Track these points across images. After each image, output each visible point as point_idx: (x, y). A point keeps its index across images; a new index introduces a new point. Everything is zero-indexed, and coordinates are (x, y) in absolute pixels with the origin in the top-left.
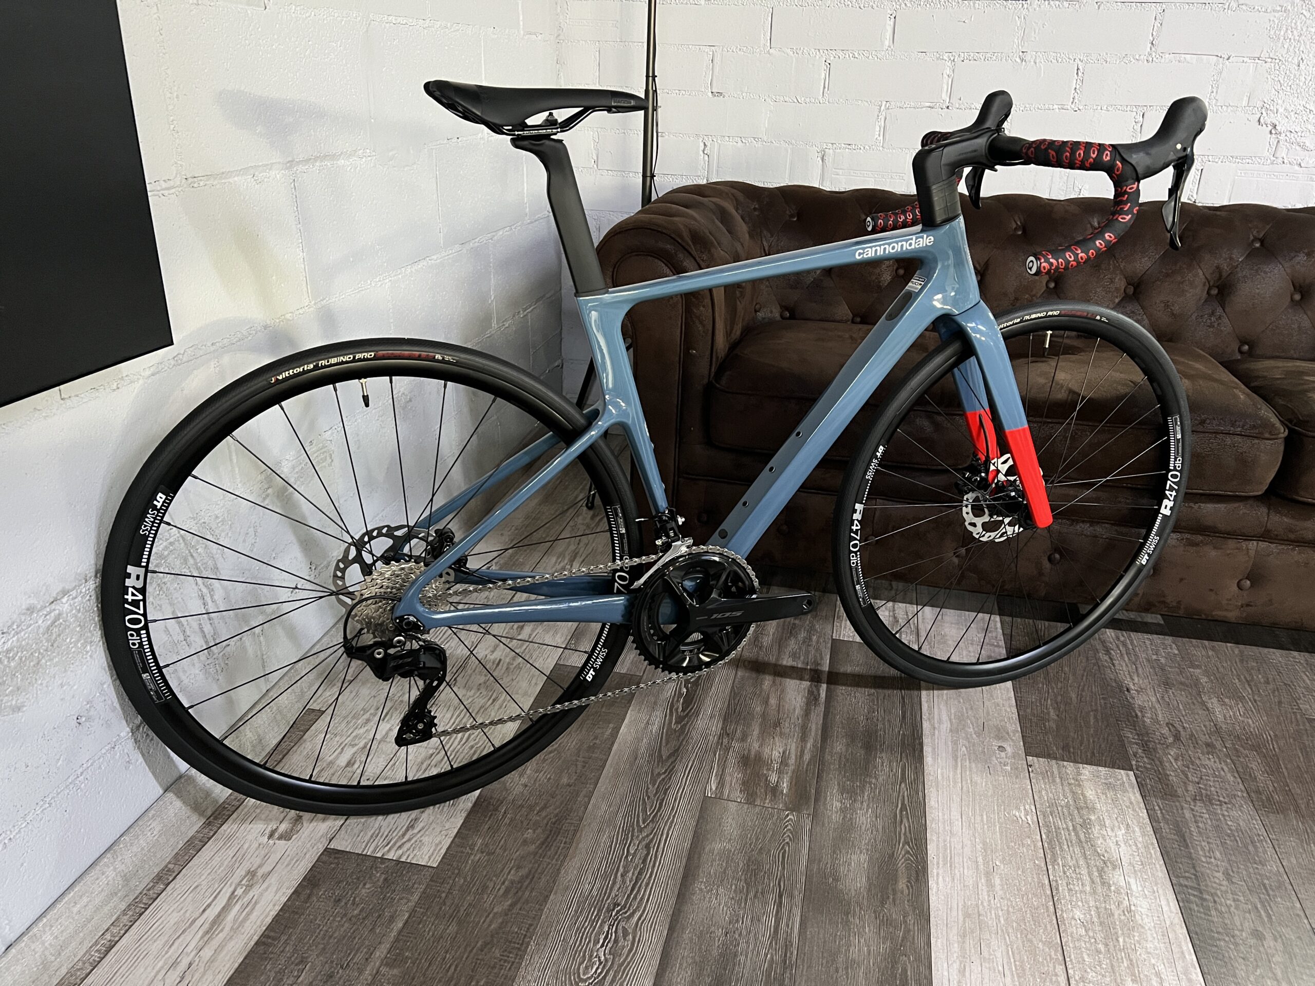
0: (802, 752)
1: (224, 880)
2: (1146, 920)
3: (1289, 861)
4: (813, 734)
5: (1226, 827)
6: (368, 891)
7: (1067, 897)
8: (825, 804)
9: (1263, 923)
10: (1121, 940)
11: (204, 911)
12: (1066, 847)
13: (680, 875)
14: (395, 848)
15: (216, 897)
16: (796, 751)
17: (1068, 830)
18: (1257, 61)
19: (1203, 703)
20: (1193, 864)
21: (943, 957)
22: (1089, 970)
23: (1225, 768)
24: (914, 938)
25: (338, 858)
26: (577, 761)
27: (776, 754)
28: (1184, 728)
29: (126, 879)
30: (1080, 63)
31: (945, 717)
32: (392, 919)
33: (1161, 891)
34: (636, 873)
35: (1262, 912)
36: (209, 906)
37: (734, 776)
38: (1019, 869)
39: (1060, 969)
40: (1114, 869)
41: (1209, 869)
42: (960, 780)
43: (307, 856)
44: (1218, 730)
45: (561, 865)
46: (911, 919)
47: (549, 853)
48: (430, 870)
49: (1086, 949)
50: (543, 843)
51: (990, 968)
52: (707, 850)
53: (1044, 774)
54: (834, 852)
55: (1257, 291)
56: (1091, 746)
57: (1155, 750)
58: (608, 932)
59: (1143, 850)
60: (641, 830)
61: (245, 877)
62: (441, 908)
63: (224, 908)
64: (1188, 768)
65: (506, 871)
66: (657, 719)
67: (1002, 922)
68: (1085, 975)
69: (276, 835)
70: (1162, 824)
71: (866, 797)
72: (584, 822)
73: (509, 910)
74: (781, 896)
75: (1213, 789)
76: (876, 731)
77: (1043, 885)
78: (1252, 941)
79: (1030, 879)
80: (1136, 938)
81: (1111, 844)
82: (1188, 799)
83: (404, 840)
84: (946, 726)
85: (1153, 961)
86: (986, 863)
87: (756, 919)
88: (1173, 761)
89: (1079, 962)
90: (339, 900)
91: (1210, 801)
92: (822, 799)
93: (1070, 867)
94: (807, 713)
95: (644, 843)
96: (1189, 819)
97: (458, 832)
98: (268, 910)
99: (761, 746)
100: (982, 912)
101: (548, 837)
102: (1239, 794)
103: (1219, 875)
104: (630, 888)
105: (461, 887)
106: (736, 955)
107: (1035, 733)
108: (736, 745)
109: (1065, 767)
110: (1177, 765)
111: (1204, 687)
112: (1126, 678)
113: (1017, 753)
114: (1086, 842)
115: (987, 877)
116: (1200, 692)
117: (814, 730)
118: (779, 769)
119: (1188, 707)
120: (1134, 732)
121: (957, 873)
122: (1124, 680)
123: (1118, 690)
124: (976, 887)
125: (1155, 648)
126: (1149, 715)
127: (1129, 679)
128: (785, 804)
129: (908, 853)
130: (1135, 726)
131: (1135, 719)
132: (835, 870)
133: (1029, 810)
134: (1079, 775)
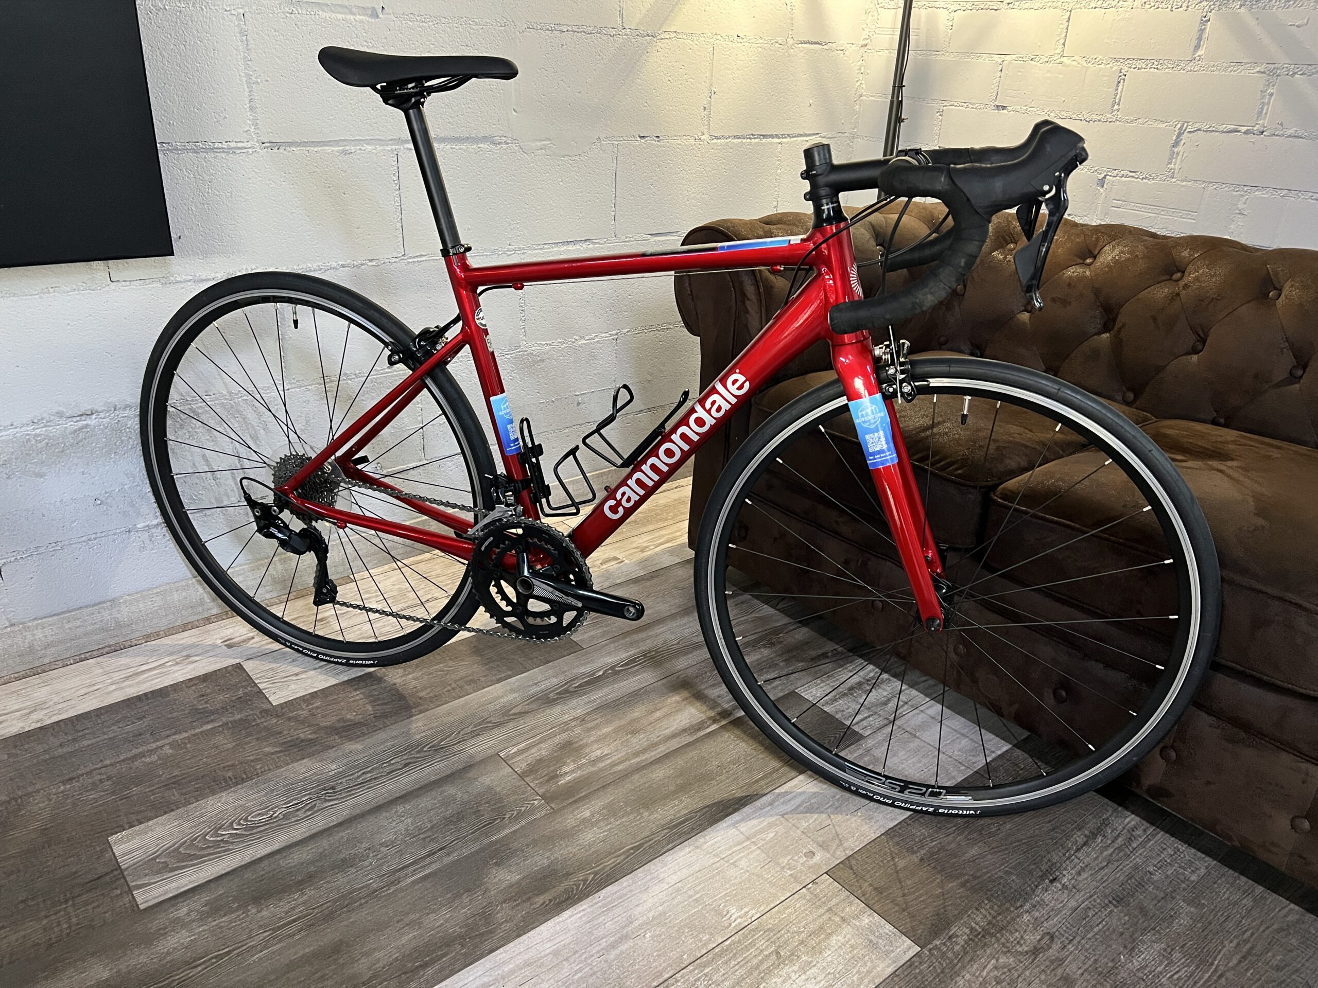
0: (622, 762)
4: (654, 753)
6: (223, 699)
8: (577, 808)
11: (141, 665)
12: (733, 963)
13: (398, 795)
16: (619, 759)
17: (761, 953)
19: (1136, 941)
21: (488, 966)
24: (486, 940)
25: (237, 672)
27: (598, 753)
28: (1063, 948)
31: (797, 801)
34: (374, 776)
36: (147, 663)
37: (541, 751)
42: (724, 856)
46: (507, 925)
47: (344, 733)
48: (269, 705)
50: (350, 725)
52: (441, 789)
53: (817, 898)
54: (528, 845)
57: (986, 946)
58: (303, 801)
60: (420, 752)
61: (183, 657)
63: (151, 668)
66: (549, 684)
67: (576, 977)
69: (227, 643)
71: (618, 823)
72: (393, 727)
73: (272, 754)
74: (441, 849)
76: (712, 779)
79: (655, 964)
83: (281, 680)
86: (640, 927)
88: (989, 967)
90: (203, 695)
92: (581, 804)
94: (672, 736)
95: (408, 761)
97: (315, 692)
98: (168, 682)
99: (596, 741)
100: (572, 960)
101: (358, 723)
104: (355, 784)
106: (352, 866)
107: (869, 861)
108: (578, 730)
109: (851, 904)
110: (988, 973)
111: (1168, 928)
112: (1072, 869)
113: (819, 866)
114: (760, 973)
115: (621, 938)
116: (1154, 929)
117: (658, 751)
118: (583, 765)
119: (1107, 933)
120: (990, 918)
121: (601, 920)
122: (1065, 869)
123: (1040, 873)
124: (598, 940)
125: (1168, 861)
126: (1037, 914)
127: (1073, 872)
128: (547, 791)
129: (585, 881)
130: (999, 914)
131: (1012, 909)
132: (509, 857)
133: (750, 915)
134: (854, 919)
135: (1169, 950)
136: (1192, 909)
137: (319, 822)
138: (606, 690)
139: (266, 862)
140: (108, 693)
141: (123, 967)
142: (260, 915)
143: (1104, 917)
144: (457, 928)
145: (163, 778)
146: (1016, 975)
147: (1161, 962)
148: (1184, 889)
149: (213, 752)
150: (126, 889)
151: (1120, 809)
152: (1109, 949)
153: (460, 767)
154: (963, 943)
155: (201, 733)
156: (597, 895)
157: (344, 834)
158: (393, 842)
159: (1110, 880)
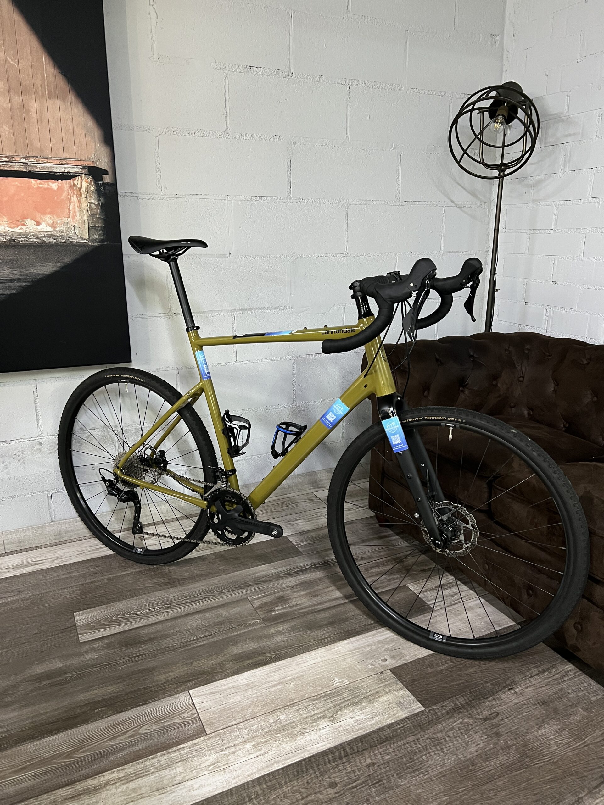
0: (305, 608)
2: (301, 740)
4: (321, 606)
5: (419, 756)
7: (291, 711)
8: (277, 626)
12: (329, 701)
17: (343, 699)
19: (544, 723)
20: (367, 749)
21: (216, 686)
23: (480, 746)
27: (295, 603)
28: (502, 720)
33: (329, 741)
34: (189, 601)
35: (355, 784)
37: (268, 599)
38: (295, 691)
39: (240, 720)
40: (330, 721)
41: (370, 755)
42: (341, 655)
44: (522, 735)
46: (230, 671)
52: (217, 610)
53: (381, 679)
54: (249, 639)
56: (429, 689)
57: (460, 713)
59: (357, 728)
60: (212, 593)
64: (460, 730)
66: (281, 570)
67: (254, 696)
70: (389, 730)
71: (294, 634)
72: (203, 581)
74: (209, 635)
75: (451, 744)
77: (292, 701)
79: (291, 696)
80: (285, 740)
81: (349, 716)
82: (427, 736)
84: (380, 638)
85: (273, 749)
86: (290, 680)
87: (191, 634)
88: (458, 722)
92: (280, 624)
93: (315, 706)
95: (207, 596)
96: (407, 740)
99: (295, 598)
100: (254, 689)
102: (461, 757)
107: (414, 667)
108: (288, 592)
109: (397, 684)
110: (456, 725)
111: (566, 719)
112: (524, 685)
113: (387, 666)
114: (340, 707)
115: (279, 683)
116: (558, 719)
118: (285, 607)
119: (530, 717)
120: (467, 701)
121: (272, 674)
122: (520, 685)
123: (505, 685)
124: (268, 682)
125: (582, 689)
126: (494, 703)
127: (524, 687)
128: (265, 617)
129: (270, 657)
130: (474, 700)
131: (481, 699)
132: (239, 642)
133: (344, 682)
134: (395, 691)
135: (562, 730)
136: (585, 713)
137: (161, 617)
138: (308, 575)
139: (133, 631)
140: (87, 555)
141: (68, 664)
142: (126, 651)
143: (531, 709)
144: (207, 668)
145: (101, 592)
146: (471, 728)
147: (555, 734)
148: (585, 703)
149: (124, 583)
150: (76, 634)
151: (565, 661)
152: (528, 724)
153: (229, 601)
154: (448, 709)
155: (121, 575)
156: (274, 664)
157: (169, 624)
158: (189, 629)
159: (543, 693)
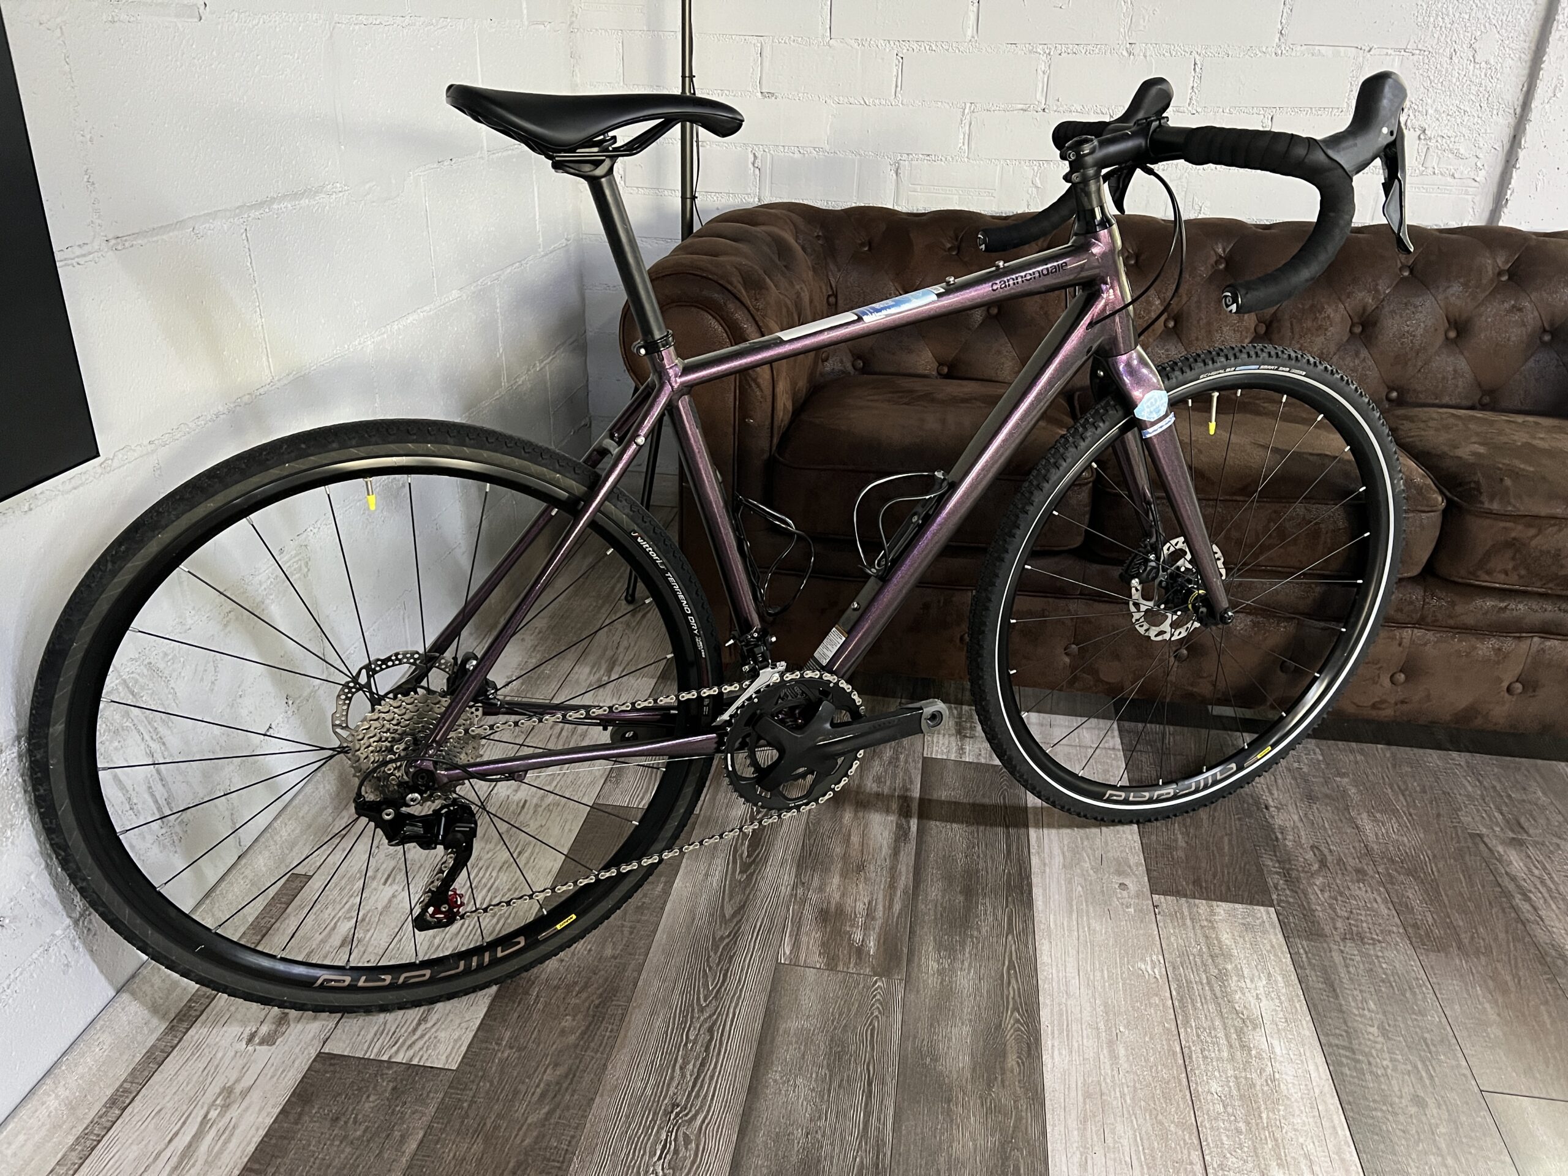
0: (891, 901)
1: (193, 1101)
2: (1292, 1091)
3: (1452, 1009)
4: (903, 878)
5: (1380, 970)
6: (372, 1105)
7: (1202, 1067)
8: (919, 966)
9: (1424, 1086)
10: (1264, 1116)
11: (170, 1141)
12: (1199, 1005)
13: (750, 1065)
14: (405, 1048)
15: (184, 1123)
16: (884, 899)
17: (1202, 984)
18: (1403, 53)
19: (1352, 820)
20: (1344, 1019)
21: (1061, 1148)
22: (1228, 1155)
23: (1379, 900)
24: (1026, 1129)
25: (333, 1065)
26: (623, 926)
27: (860, 907)
28: (1331, 851)
29: (72, 1108)
30: (1197, 57)
31: (1056, 851)
32: (403, 1138)
33: (1308, 1054)
34: (698, 1063)
35: (1424, 1074)
36: (176, 1134)
37: (812, 937)
38: (1146, 1034)
39: (1196, 1155)
40: (1254, 1029)
41: (1361, 1023)
42: (1075, 928)
43: (297, 1063)
44: (1369, 852)
45: (607, 1060)
46: (1023, 1104)
47: (592, 1045)
48: (449, 1073)
49: (1225, 1129)
50: (584, 1033)
51: (1115, 1160)
52: (781, 1032)
53: (1173, 916)
55: (1406, 328)
56: (1226, 879)
57: (1298, 879)
58: (666, 1140)
59: (1286, 1004)
60: (702, 1010)
61: (220, 1094)
62: (463, 1122)
63: (194, 1137)
64: (1337, 900)
65: (541, 1069)
66: (719, 867)
67: (1129, 1101)
68: (1225, 1162)
69: (257, 1040)
70: (1307, 971)
71: (967, 955)
72: (634, 1003)
73: (546, 1119)
74: (870, 1084)
75: (1365, 925)
76: (978, 871)
77: (1174, 1053)
78: (1413, 1110)
79: (1159, 1046)
80: (1281, 1112)
81: (1251, 999)
82: (1337, 938)
83: (415, 1037)
84: (1058, 860)
85: (1301, 1140)
87: (841, 1114)
88: (1319, 892)
89: (1217, 1146)
90: (337, 1119)
91: (1362, 939)
92: (916, 959)
93: (1205, 1029)
94: (896, 852)
95: (707, 1025)
96: (1337, 961)
97: (481, 1023)
98: (249, 1136)
99: (843, 895)
101: (590, 1025)
102: (1395, 929)
103: (1374, 1030)
104: (691, 1084)
105: (487, 1093)
106: (819, 1161)
107: (1161, 865)
108: (813, 896)
109: (1196, 905)
110: (1324, 898)
111: (1352, 800)
112: (1264, 793)
113: (1141, 891)
114: (1223, 1000)
115: (1110, 1046)
116: (1348, 805)
117: (904, 873)
118: (865, 924)
119: (1335, 825)
120: (1275, 858)
121: (1076, 1045)
122: (1261, 795)
123: (1258, 810)
124: (1098, 1060)
126: (1290, 837)
128: (872, 967)
129: (1018, 1021)
130: (1275, 852)
131: (1275, 843)
132: (933, 1048)
133: (1157, 962)
134: (1212, 915)
135: (1371, 815)
136: (1346, 780)
143: (1319, 815)
144: (990, 1138)
146: (1336, 887)
147: (1378, 825)
152: (1349, 834)
154: (1286, 886)
157: (762, 1139)
158: (816, 1111)
